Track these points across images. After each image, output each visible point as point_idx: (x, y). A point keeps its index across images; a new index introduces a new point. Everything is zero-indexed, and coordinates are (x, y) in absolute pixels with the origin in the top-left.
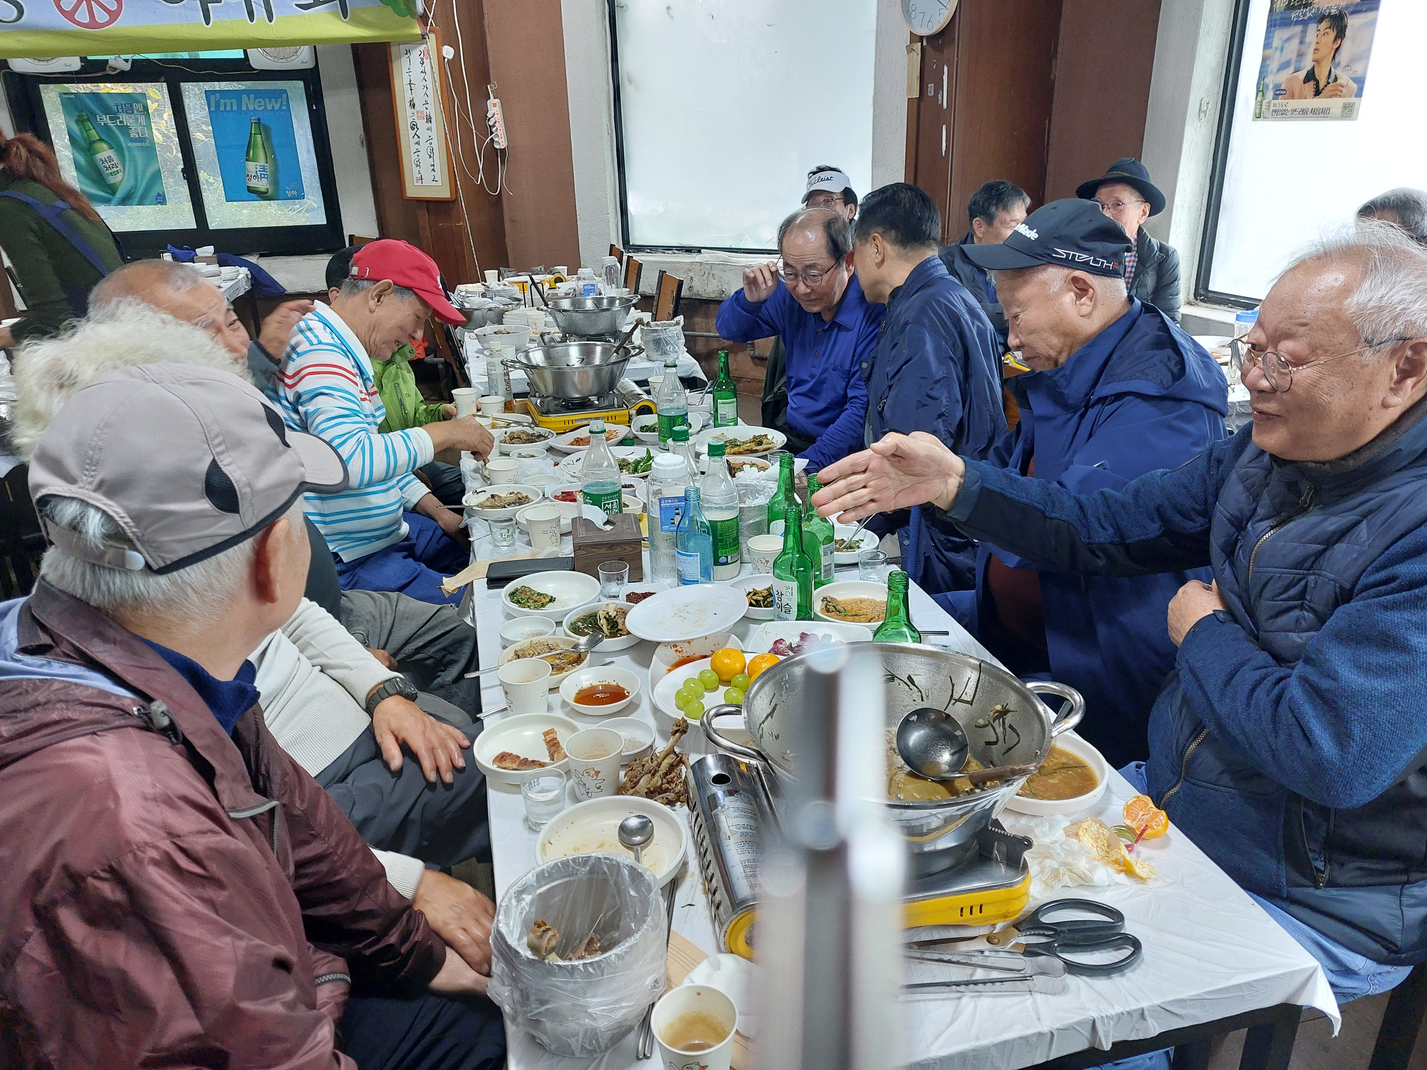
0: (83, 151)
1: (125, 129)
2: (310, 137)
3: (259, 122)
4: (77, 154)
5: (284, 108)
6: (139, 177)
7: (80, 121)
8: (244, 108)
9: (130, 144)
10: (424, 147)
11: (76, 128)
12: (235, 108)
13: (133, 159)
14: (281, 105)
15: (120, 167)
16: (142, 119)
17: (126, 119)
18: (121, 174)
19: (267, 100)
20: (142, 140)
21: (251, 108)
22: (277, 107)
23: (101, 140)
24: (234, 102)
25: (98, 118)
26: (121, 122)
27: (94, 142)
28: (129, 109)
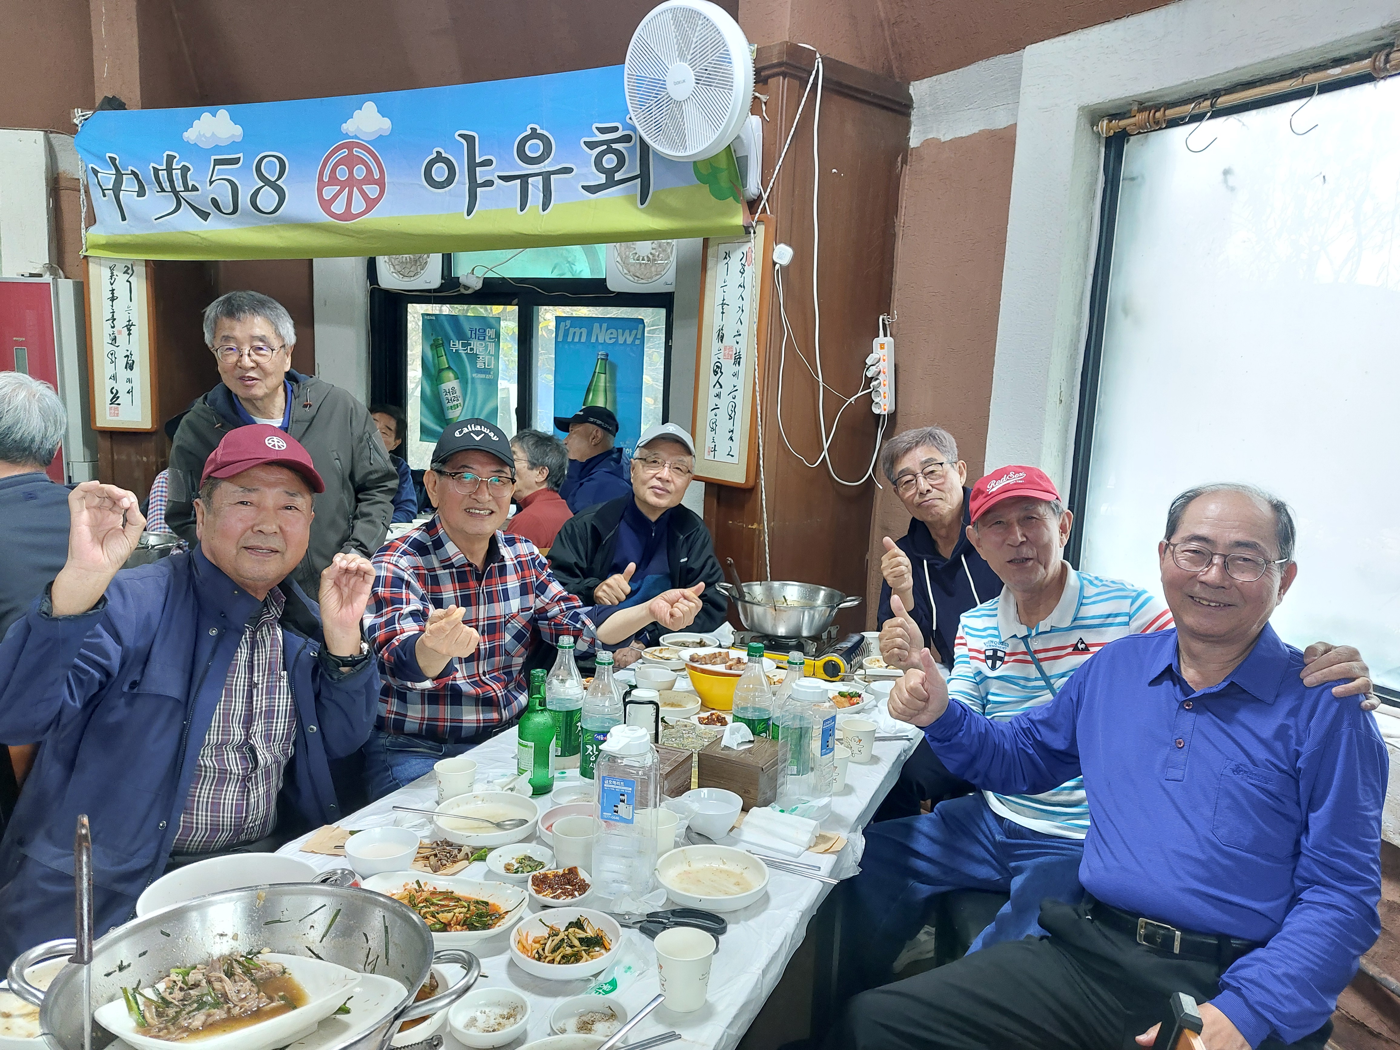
0: (432, 381)
1: (473, 357)
2: (660, 380)
3: (606, 358)
4: (425, 382)
5: (637, 342)
7: (434, 346)
8: (593, 340)
9: (474, 375)
10: (724, 403)
11: (429, 354)
12: (583, 339)
13: (474, 393)
14: (635, 338)
15: (461, 401)
16: (491, 347)
17: (477, 346)
18: (460, 408)
19: (620, 331)
20: (486, 371)
21: (601, 340)
22: (629, 341)
23: (449, 368)
24: (584, 331)
25: (452, 343)
26: (472, 349)
27: (443, 370)
28: (481, 336)
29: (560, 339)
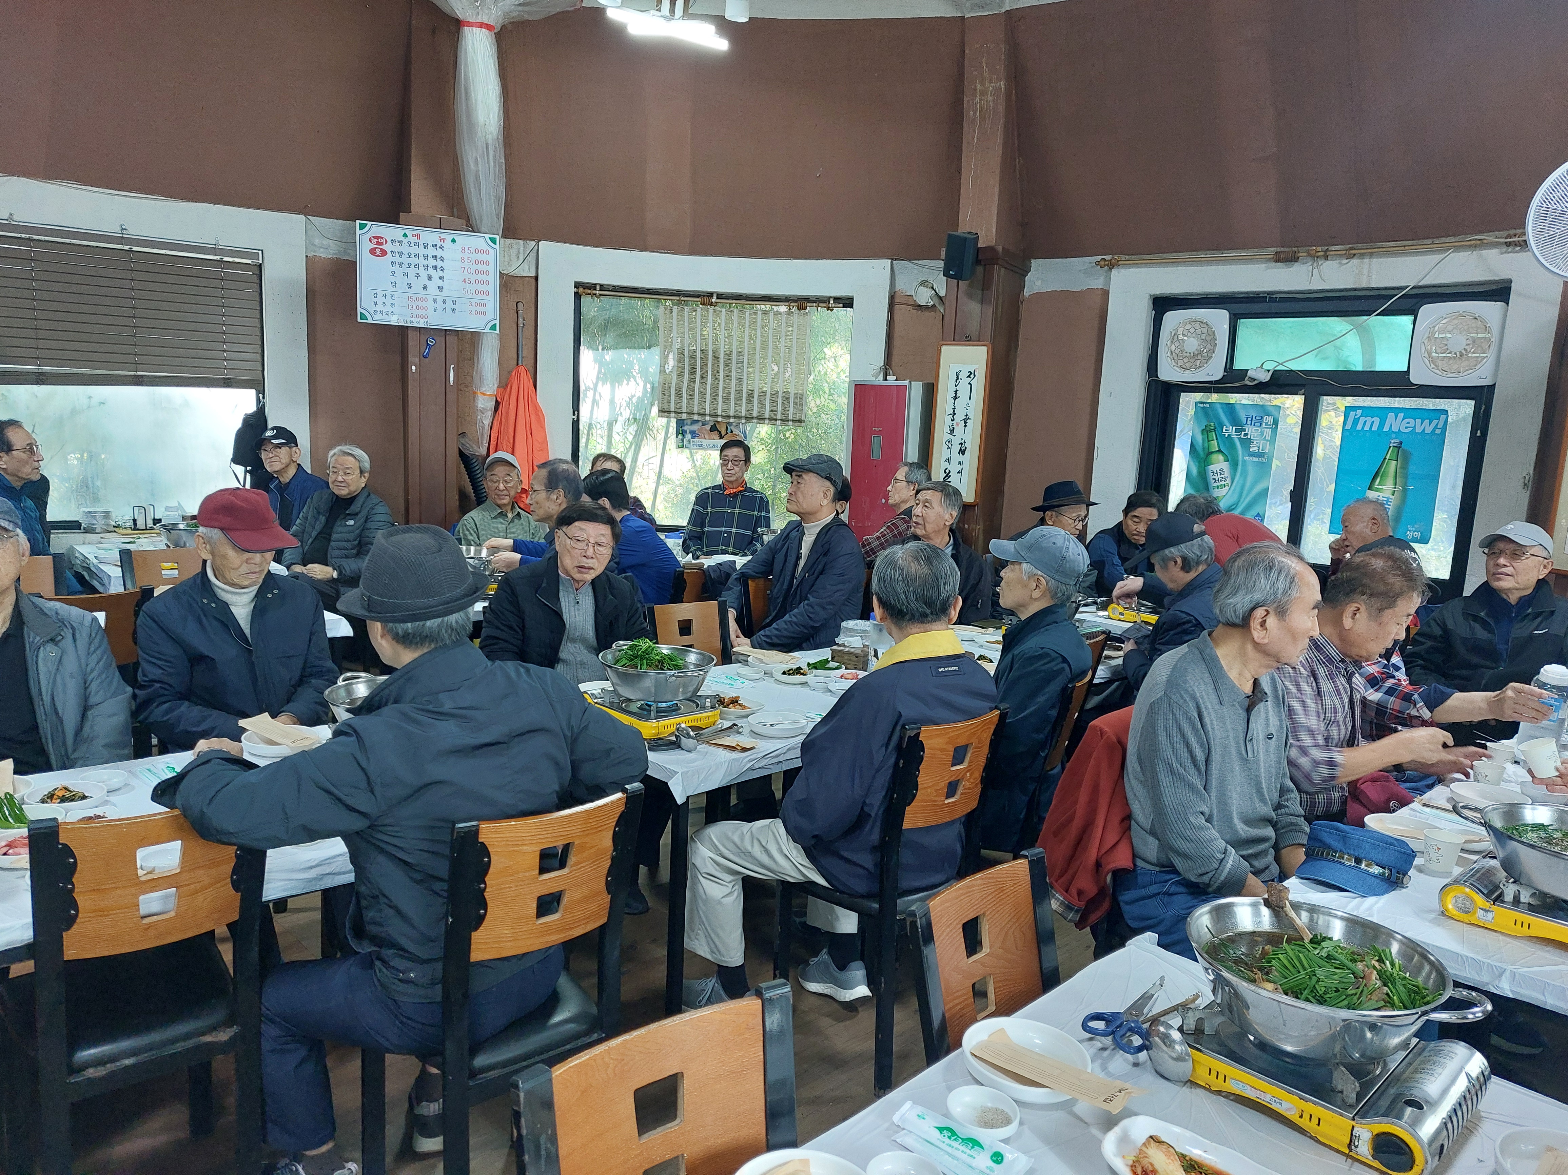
0: (1199, 462)
1: (1247, 442)
2: (1462, 469)
3: (1399, 447)
4: (1192, 463)
5: (1438, 431)
6: (1245, 492)
7: (1206, 431)
8: (1386, 429)
9: (1246, 458)
11: (1199, 438)
12: (1374, 428)
13: (1244, 474)
14: (1436, 427)
15: (1228, 481)
16: (1268, 433)
17: (1252, 432)
18: (1227, 488)
19: (1418, 421)
20: (1260, 455)
21: (1395, 429)
22: (1428, 430)
23: (1220, 451)
24: (1377, 420)
25: (1224, 428)
26: (1246, 435)
27: (1212, 453)
28: (1258, 421)
29: (1348, 427)
